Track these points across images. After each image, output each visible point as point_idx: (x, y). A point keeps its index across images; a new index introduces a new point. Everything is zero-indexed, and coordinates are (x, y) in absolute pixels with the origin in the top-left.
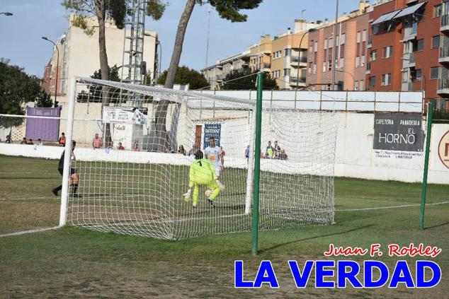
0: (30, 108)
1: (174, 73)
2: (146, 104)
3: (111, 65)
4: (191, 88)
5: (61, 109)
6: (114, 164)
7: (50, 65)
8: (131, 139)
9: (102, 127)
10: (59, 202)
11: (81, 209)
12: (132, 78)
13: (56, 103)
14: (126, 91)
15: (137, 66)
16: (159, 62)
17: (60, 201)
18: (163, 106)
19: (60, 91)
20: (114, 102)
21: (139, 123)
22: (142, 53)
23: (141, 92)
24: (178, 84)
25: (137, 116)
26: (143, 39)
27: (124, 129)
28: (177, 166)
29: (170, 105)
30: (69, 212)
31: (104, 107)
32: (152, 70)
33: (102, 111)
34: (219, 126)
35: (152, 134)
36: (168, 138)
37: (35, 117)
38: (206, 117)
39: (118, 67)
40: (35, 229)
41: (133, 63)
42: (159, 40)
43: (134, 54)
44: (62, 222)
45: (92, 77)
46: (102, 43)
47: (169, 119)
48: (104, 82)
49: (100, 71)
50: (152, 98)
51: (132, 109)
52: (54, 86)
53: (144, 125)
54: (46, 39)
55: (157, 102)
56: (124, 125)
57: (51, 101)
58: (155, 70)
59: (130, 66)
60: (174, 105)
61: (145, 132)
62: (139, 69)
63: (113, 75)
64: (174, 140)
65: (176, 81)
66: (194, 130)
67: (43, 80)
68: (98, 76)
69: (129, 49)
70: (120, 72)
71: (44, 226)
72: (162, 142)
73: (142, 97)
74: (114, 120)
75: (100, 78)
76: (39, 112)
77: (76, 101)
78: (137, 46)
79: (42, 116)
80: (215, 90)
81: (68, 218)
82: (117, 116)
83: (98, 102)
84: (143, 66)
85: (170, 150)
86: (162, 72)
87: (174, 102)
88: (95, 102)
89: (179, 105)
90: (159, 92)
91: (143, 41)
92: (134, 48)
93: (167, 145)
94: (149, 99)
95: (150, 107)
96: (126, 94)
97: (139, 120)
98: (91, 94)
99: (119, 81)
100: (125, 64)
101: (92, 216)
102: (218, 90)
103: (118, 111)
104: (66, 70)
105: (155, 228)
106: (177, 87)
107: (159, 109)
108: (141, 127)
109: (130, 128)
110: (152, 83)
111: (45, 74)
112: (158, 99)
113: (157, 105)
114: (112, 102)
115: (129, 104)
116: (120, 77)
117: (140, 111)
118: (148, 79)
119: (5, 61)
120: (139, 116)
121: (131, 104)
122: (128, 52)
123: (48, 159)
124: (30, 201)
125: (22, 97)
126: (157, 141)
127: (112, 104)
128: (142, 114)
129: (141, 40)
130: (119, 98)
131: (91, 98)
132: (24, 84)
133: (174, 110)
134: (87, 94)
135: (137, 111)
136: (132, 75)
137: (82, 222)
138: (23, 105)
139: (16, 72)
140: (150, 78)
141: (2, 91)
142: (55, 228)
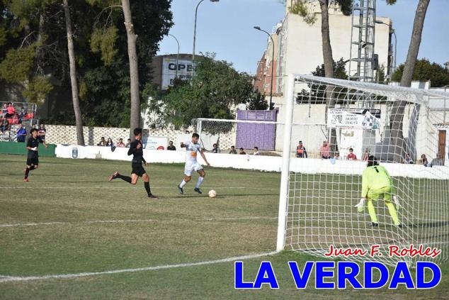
0: (241, 111)
1: (412, 68)
2: (379, 105)
3: (336, 59)
4: (433, 86)
5: (277, 111)
6: (342, 177)
7: (264, 60)
8: (361, 147)
9: (326, 133)
10: (276, 223)
11: (302, 231)
12: (362, 75)
13: (272, 104)
14: (354, 91)
15: (367, 60)
16: (394, 55)
17: (277, 221)
18: (399, 107)
19: (276, 91)
20: (341, 103)
21: (371, 127)
22: (373, 44)
23: (372, 92)
24: (417, 80)
25: (368, 120)
26: (373, 27)
27: (353, 135)
28: (416, 180)
29: (407, 107)
30: (288, 234)
31: (329, 109)
32: (386, 65)
33: (326, 115)
35: (386, 141)
36: (405, 145)
37: (247, 121)
39: (344, 61)
40: (248, 255)
41: (363, 56)
42: (393, 28)
43: (364, 46)
44: (280, 246)
45: (314, 73)
46: (326, 33)
47: (406, 123)
48: (328, 80)
49: (323, 66)
50: (386, 98)
51: (362, 111)
52: (269, 85)
53: (377, 131)
54: (259, 29)
55: (392, 103)
56: (353, 130)
57: (266, 102)
58: (389, 64)
59: (358, 60)
60: (412, 107)
61: (378, 139)
62: (370, 63)
63: (339, 71)
64: (413, 149)
65: (414, 78)
66: (436, 136)
67: (255, 78)
68: (320, 72)
69: (358, 41)
70: (347, 67)
71: (259, 252)
72: (399, 151)
73: (373, 97)
74: (340, 125)
75: (323, 75)
76: (252, 115)
77: (295, 102)
78: (367, 36)
81: (287, 241)
82: (344, 120)
83: (321, 103)
84: (375, 59)
85: (408, 160)
86: (397, 66)
87: (411, 103)
88: (317, 103)
89: (418, 107)
90: (394, 91)
91: (374, 31)
92: (364, 39)
93: (404, 154)
94: (382, 100)
95: (383, 108)
96: (354, 94)
97: (371, 125)
98: (313, 93)
99: (346, 78)
100: (353, 57)
101: (316, 239)
103: (345, 114)
104: (283, 65)
106: (415, 85)
107: (394, 111)
108: (374, 133)
109: (359, 133)
110: (385, 80)
111: (259, 71)
112: (393, 100)
113: (392, 107)
114: (338, 103)
115: (358, 105)
116: (347, 74)
117: (372, 113)
118: (381, 75)
119: (210, 56)
120: (371, 120)
121: (361, 105)
122: (356, 43)
123: (263, 171)
124: (241, 221)
125: (230, 98)
126: (392, 149)
127: (338, 106)
128: (374, 117)
129: (371, 29)
130: (346, 98)
131: (312, 99)
132: (233, 83)
133: (411, 112)
134: (308, 95)
135: (368, 114)
136: (362, 71)
137: (303, 246)
138: (232, 107)
139: (223, 68)
140: (383, 74)
141: (208, 92)
142: (272, 253)
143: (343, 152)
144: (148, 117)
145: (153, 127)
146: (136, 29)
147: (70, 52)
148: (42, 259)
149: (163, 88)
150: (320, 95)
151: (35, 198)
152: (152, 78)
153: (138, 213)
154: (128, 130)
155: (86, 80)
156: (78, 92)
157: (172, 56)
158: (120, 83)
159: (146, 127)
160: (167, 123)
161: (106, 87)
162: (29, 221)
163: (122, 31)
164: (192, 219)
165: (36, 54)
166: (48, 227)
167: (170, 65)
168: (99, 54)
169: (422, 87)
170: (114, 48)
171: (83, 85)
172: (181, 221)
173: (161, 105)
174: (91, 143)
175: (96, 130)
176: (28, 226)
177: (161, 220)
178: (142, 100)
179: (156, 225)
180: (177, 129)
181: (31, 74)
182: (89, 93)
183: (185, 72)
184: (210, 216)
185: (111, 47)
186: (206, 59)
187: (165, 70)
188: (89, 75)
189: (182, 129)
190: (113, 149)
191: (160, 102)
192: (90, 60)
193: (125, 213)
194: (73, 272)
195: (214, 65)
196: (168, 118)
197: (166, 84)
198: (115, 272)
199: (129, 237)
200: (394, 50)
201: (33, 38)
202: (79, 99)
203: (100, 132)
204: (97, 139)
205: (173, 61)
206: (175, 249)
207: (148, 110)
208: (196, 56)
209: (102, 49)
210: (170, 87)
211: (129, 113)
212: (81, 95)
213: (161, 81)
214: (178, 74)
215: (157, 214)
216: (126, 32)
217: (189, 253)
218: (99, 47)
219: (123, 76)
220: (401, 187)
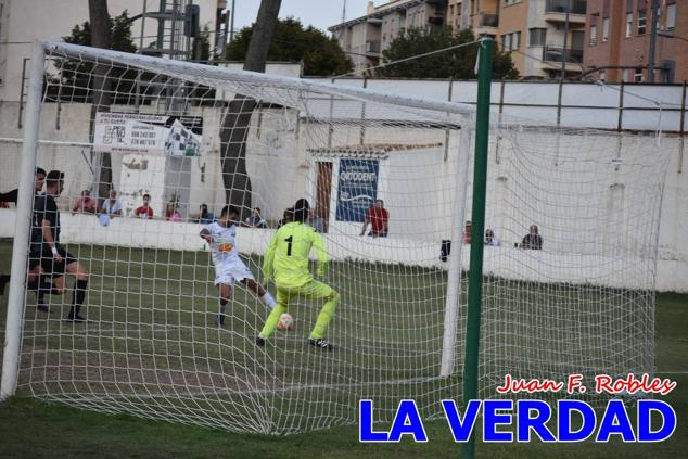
1: (268, 36)
2: (199, 108)
4: (308, 73)
6: (124, 250)
8: (161, 192)
9: (91, 161)
12: (166, 46)
14: (148, 76)
18: (240, 115)
20: (123, 101)
21: (180, 153)
24: (276, 60)
25: (178, 138)
27: (145, 167)
29: (255, 113)
30: (24, 364)
31: (98, 114)
32: (213, 27)
34: (373, 167)
38: (344, 143)
39: (130, 16)
41: (169, 7)
44: (8, 386)
45: (68, 40)
47: (253, 145)
49: (87, 25)
51: (165, 119)
53: (194, 159)
55: (226, 104)
56: (147, 157)
58: (218, 25)
59: (160, 16)
60: (266, 113)
61: (196, 176)
63: (119, 36)
65: (272, 55)
66: (313, 174)
68: (81, 37)
70: (135, 29)
73: (188, 90)
74: (121, 145)
75: (88, 43)
80: (366, 78)
81: (21, 379)
82: (128, 136)
83: (82, 101)
84: (192, 16)
86: (237, 31)
87: (266, 105)
88: (76, 100)
90: (230, 81)
94: (204, 96)
96: (150, 83)
97: (182, 147)
98: (65, 80)
99: (132, 50)
100: (148, 10)
102: (370, 78)
103: (130, 125)
105: (230, 408)
106: (273, 69)
107: (229, 121)
108: (187, 163)
109: (158, 164)
110: (211, 58)
112: (230, 97)
113: (226, 112)
114: (119, 101)
115: (157, 106)
116: (137, 43)
117: (184, 124)
118: (205, 46)
120: (182, 138)
121: (162, 107)
127: (117, 108)
128: (189, 132)
130: (134, 92)
134: (56, 81)
135: (178, 126)
136: (167, 39)
137: (54, 388)
140: (208, 45)
143: (127, 203)
150: (81, 82)
169: (287, 73)
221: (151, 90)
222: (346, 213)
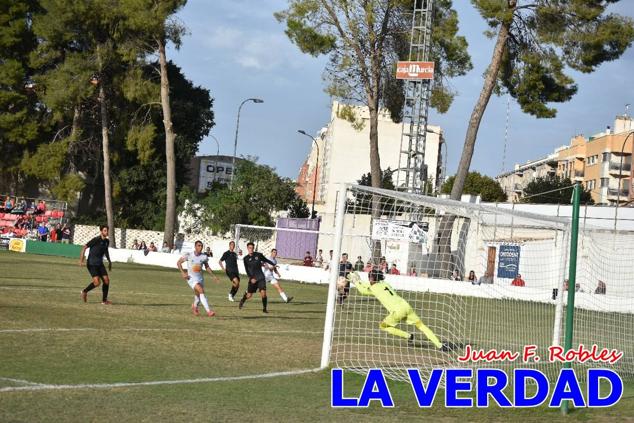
0: (282, 218)
1: (463, 180)
2: (427, 218)
3: (384, 167)
4: (484, 200)
5: (320, 220)
7: (306, 166)
8: (406, 262)
9: (371, 245)
11: (348, 348)
12: (410, 185)
13: (314, 213)
14: (401, 202)
15: (416, 170)
16: (443, 165)
17: (322, 336)
18: (448, 221)
19: (318, 199)
20: (387, 214)
21: (417, 241)
22: (423, 155)
24: (467, 193)
25: (415, 233)
26: (425, 136)
27: (398, 248)
29: (456, 221)
30: (333, 350)
31: (374, 221)
32: (434, 176)
33: (371, 225)
34: (518, 249)
37: (288, 229)
38: (502, 237)
39: (392, 170)
40: (290, 371)
41: (412, 166)
42: (443, 137)
43: (413, 155)
44: (325, 362)
46: (374, 140)
47: (455, 237)
48: (375, 189)
49: (369, 174)
51: (408, 224)
52: (311, 192)
53: (423, 244)
54: (303, 133)
55: (440, 217)
56: (399, 243)
57: (308, 210)
58: (438, 175)
59: (407, 170)
60: (462, 221)
62: (419, 174)
63: (386, 181)
65: (465, 190)
66: (485, 255)
67: (298, 185)
68: (366, 181)
69: (407, 150)
70: (394, 177)
71: (302, 368)
74: (385, 236)
75: (370, 184)
76: (293, 223)
78: (417, 145)
79: (295, 228)
80: (514, 203)
81: (332, 358)
82: (390, 230)
83: (366, 213)
84: (424, 170)
86: (447, 178)
87: (461, 217)
88: (363, 213)
89: (467, 219)
90: (443, 205)
91: (425, 139)
92: (414, 148)
94: (430, 212)
95: (433, 223)
96: (401, 205)
97: (418, 238)
98: (358, 203)
99: (391, 187)
100: (401, 167)
101: (362, 357)
102: (517, 203)
103: (391, 226)
104: (326, 172)
106: (466, 198)
107: (442, 227)
108: (420, 247)
109: (405, 248)
110: (434, 192)
111: (301, 176)
112: (442, 213)
113: (441, 220)
114: (385, 214)
115: (405, 216)
116: (395, 184)
117: (419, 226)
118: (430, 186)
119: (252, 160)
120: (418, 233)
121: (408, 217)
122: (405, 152)
123: (303, 283)
124: (283, 335)
125: (272, 204)
126: (438, 266)
127: (384, 217)
128: (421, 230)
129: (422, 138)
130: (393, 209)
131: (358, 209)
132: (275, 188)
133: (460, 227)
134: (353, 204)
135: (415, 227)
136: (411, 182)
138: (273, 214)
139: (265, 173)
140: (432, 185)
141: (248, 196)
142: (316, 370)
144: (185, 220)
145: (189, 231)
146: (175, 128)
147: (105, 150)
148: (74, 368)
149: (199, 191)
150: (365, 205)
151: (64, 302)
152: (189, 179)
153: (174, 322)
154: (162, 234)
155: (120, 179)
156: (112, 191)
157: (211, 158)
158: (156, 184)
159: (181, 231)
160: (204, 227)
161: (141, 188)
162: (61, 326)
163: (160, 129)
164: (231, 330)
165: (68, 150)
166: (81, 332)
167: (208, 167)
168: (135, 153)
169: (473, 201)
170: (151, 147)
171: (117, 185)
172: (219, 333)
173: (198, 209)
174: (123, 246)
175: (128, 231)
176: (60, 332)
177: (199, 330)
178: (178, 203)
179: (193, 334)
180: (215, 234)
181: (64, 170)
182: (123, 192)
183: (223, 175)
184: (249, 328)
185: (147, 146)
186: (247, 162)
187: (203, 172)
188: (124, 174)
189: (219, 234)
190: (146, 253)
191: (197, 206)
192: (126, 159)
193: (161, 321)
194: (109, 382)
195: (255, 169)
196: (205, 223)
197: (203, 186)
198: (153, 383)
199: (165, 348)
200: (443, 161)
201: (67, 133)
202: (112, 198)
203: (133, 234)
204: (129, 242)
205: (212, 163)
206: (215, 362)
207: (184, 213)
208: (236, 159)
209: (139, 147)
210: (208, 191)
211: (164, 215)
212: (114, 194)
213: (198, 183)
214: (217, 177)
215: (194, 324)
216: (164, 131)
217: (229, 366)
218: (135, 145)
219: (160, 177)
220: (453, 305)
221: (402, 210)
222: (503, 274)
